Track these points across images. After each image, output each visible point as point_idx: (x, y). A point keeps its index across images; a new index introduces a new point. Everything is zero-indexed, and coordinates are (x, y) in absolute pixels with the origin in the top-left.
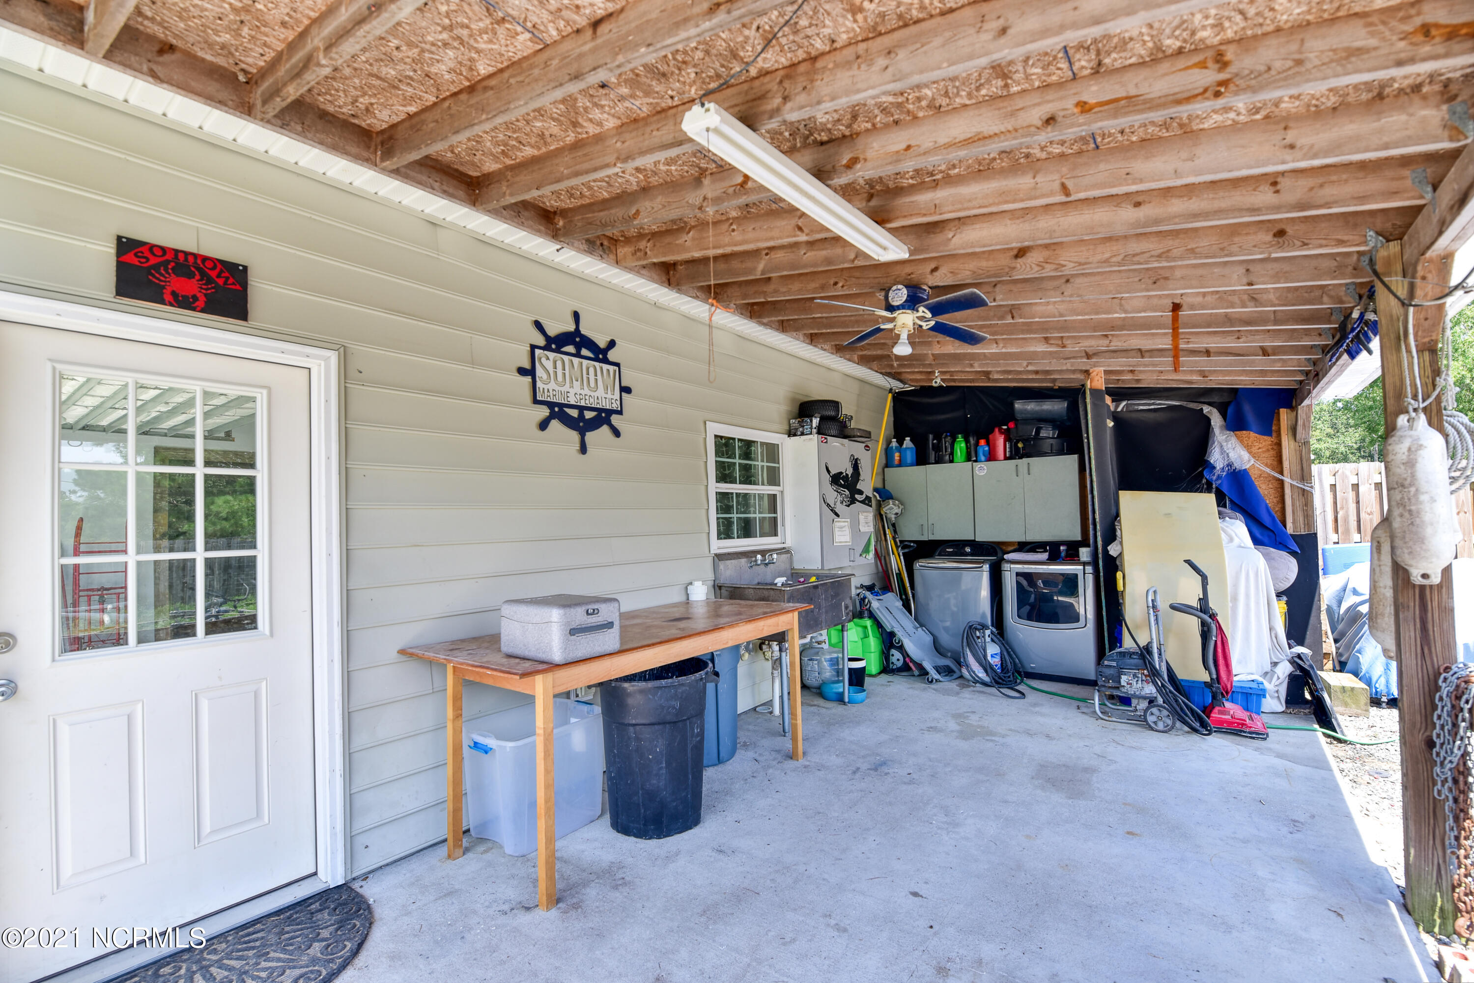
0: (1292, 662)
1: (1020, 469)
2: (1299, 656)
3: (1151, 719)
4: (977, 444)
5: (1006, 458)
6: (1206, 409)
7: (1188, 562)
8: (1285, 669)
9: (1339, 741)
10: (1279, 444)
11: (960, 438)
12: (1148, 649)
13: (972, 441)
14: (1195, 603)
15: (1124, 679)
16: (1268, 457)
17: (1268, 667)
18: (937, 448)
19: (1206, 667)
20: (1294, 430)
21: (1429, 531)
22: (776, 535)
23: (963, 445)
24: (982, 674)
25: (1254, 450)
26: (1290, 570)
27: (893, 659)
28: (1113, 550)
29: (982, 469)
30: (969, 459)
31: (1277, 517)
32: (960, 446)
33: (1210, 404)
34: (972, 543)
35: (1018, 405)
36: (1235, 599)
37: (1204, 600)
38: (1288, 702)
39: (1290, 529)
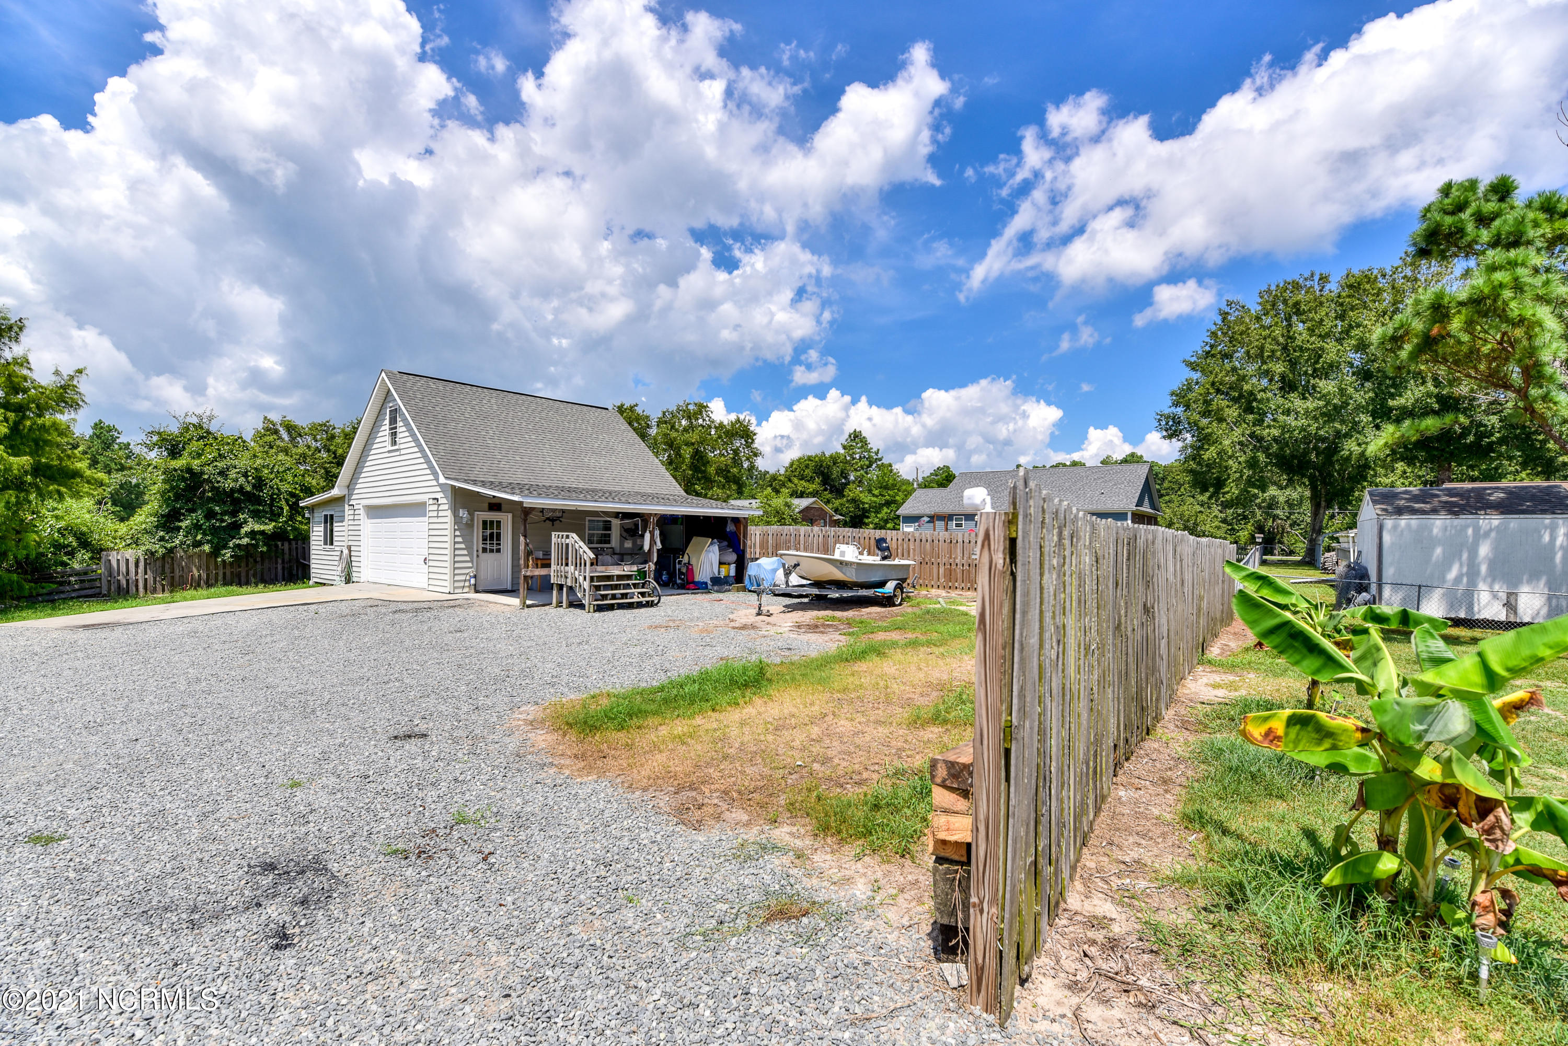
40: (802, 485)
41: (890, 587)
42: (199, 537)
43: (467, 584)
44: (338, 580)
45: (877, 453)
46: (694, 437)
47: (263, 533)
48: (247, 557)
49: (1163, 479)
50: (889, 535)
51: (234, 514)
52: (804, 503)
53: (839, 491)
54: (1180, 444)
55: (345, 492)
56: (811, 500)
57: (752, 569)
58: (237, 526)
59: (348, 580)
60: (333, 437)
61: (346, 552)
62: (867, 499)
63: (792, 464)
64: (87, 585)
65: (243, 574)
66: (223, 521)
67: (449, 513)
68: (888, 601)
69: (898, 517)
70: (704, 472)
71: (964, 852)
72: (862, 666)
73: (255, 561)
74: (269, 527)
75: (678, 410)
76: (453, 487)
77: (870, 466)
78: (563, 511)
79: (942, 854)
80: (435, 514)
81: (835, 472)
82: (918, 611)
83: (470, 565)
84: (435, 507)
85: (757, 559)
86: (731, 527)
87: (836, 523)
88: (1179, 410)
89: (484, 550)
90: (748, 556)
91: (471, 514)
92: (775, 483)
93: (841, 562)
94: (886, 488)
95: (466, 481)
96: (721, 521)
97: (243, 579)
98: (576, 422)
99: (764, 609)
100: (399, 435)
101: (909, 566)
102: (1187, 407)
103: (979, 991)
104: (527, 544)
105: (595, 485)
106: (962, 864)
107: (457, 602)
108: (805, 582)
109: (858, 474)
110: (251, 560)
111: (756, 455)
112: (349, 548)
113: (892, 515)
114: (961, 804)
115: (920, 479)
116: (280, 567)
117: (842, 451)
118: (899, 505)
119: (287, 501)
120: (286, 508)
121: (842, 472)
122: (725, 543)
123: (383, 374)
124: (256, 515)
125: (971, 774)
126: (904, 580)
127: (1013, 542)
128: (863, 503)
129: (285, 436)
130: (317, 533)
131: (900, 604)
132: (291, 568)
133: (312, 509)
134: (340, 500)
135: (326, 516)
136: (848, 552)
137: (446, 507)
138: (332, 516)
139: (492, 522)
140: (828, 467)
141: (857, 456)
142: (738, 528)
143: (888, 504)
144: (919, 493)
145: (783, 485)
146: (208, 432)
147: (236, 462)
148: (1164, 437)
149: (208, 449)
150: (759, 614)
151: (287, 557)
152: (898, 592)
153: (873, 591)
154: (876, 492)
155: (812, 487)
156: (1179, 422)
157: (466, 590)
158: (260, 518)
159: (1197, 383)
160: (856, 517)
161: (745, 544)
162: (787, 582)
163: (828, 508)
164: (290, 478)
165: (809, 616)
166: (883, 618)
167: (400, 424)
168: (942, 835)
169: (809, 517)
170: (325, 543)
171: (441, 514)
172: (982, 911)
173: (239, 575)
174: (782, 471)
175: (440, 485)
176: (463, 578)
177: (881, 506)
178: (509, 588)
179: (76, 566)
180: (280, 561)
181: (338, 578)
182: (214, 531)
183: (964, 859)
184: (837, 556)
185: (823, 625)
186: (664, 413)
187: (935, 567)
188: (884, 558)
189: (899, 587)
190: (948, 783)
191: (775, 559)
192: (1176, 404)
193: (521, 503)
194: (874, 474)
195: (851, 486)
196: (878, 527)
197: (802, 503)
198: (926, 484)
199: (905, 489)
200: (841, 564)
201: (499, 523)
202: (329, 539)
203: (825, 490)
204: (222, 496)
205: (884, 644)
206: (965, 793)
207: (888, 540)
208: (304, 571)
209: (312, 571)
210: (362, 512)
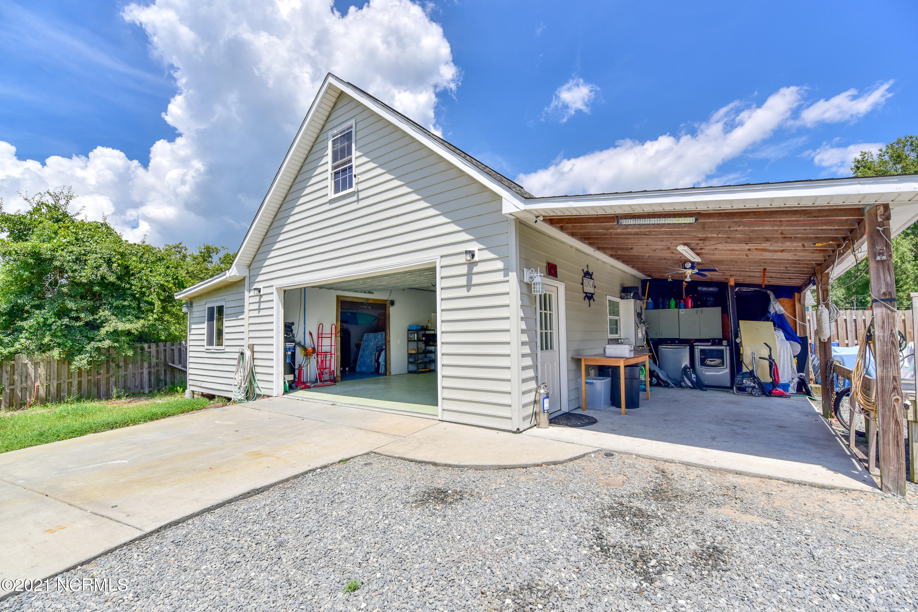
0: (799, 378)
1: (698, 312)
2: (801, 376)
3: (753, 393)
4: (680, 302)
5: (692, 308)
6: (769, 292)
7: (765, 343)
8: (796, 380)
9: (813, 400)
10: (795, 305)
11: (673, 299)
12: (753, 371)
13: (678, 300)
14: (767, 357)
15: (744, 381)
16: (790, 310)
17: (791, 380)
18: (663, 303)
19: (771, 377)
20: (800, 300)
21: (824, 330)
22: (617, 333)
23: (674, 302)
24: (690, 384)
25: (786, 307)
26: (798, 348)
27: (653, 381)
28: (738, 341)
29: (682, 311)
30: (676, 307)
31: (794, 330)
32: (673, 302)
33: (770, 290)
34: (678, 339)
35: (699, 288)
36: (780, 356)
37: (770, 356)
38: (797, 391)
39: (798, 335)
42: (46, 340)
44: (235, 391)
47: (129, 333)
48: (108, 362)
51: (93, 311)
55: (246, 273)
58: (94, 326)
59: (251, 392)
61: (248, 353)
66: (78, 319)
67: (507, 275)
73: (118, 366)
74: (135, 326)
83: (533, 373)
86: (776, 308)
100: (356, 171)
110: (113, 365)
112: (251, 347)
116: (146, 372)
119: (158, 294)
120: (158, 304)
124: (120, 312)
130: (197, 332)
133: (190, 302)
134: (237, 285)
135: (212, 309)
138: (222, 308)
146: (65, 215)
149: (62, 232)
158: (125, 315)
164: (161, 270)
167: (356, 154)
170: (210, 343)
180: (146, 365)
181: (235, 389)
182: (67, 331)
201: (550, 297)
202: (216, 337)
204: (76, 288)
208: (178, 376)
209: (189, 377)
210: (275, 297)
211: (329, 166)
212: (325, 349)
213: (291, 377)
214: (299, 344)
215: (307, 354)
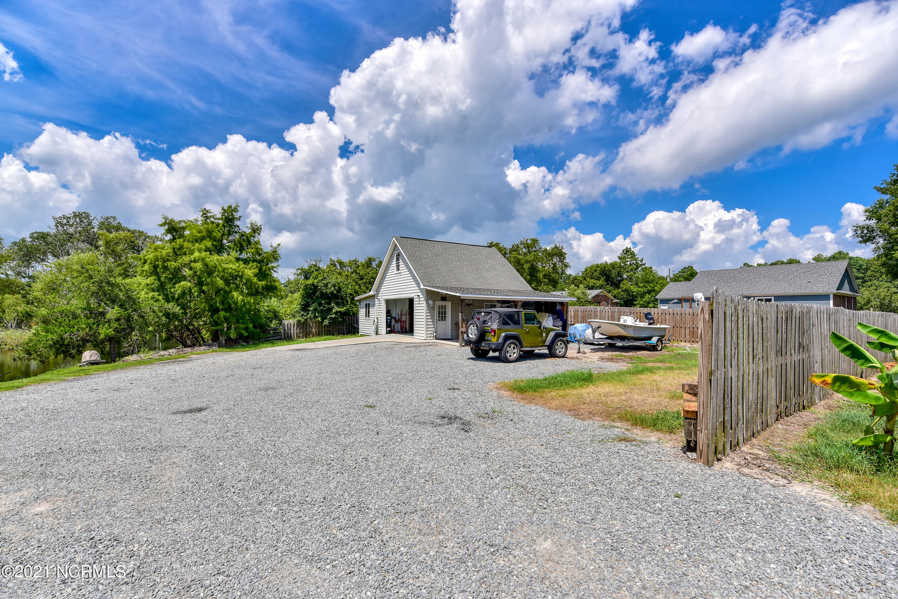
40: (592, 282)
41: (654, 340)
42: (316, 314)
43: (432, 335)
44: (373, 334)
45: (641, 261)
46: (530, 257)
47: (340, 312)
48: (334, 323)
49: (867, 269)
50: (653, 311)
51: (329, 303)
52: (595, 292)
53: (616, 285)
54: (874, 246)
55: (375, 293)
56: (598, 291)
57: (571, 330)
58: (330, 309)
59: (377, 333)
60: (358, 266)
61: (376, 320)
62: (634, 289)
63: (586, 270)
64: (276, 334)
65: (332, 331)
66: (325, 307)
67: (425, 302)
68: (653, 348)
69: (657, 300)
70: (536, 277)
71: (695, 415)
72: (642, 376)
73: (336, 325)
74: (343, 309)
75: (521, 244)
76: (427, 290)
77: (637, 268)
78: (474, 300)
79: (687, 417)
80: (418, 302)
81: (614, 273)
82: (672, 353)
83: (433, 326)
84: (418, 300)
85: (573, 324)
86: (559, 307)
87: (616, 304)
88: (873, 222)
89: (439, 320)
90: (569, 323)
91: (434, 302)
92: (575, 282)
93: (625, 326)
94: (648, 282)
95: (433, 287)
96: (554, 304)
97: (332, 333)
98: (477, 255)
99: (581, 350)
100: (401, 266)
101: (666, 328)
102: (879, 219)
103: (701, 458)
104: (462, 317)
105: (489, 287)
106: (694, 419)
107: (430, 344)
108: (602, 337)
109: (629, 274)
111: (566, 266)
112: (377, 318)
113: (653, 299)
114: (694, 398)
115: (672, 276)
117: (619, 261)
118: (657, 293)
119: (349, 297)
120: (349, 301)
121: (618, 274)
122: (556, 316)
123: (394, 238)
124: (338, 304)
125: (697, 388)
126: (663, 337)
127: (712, 311)
128: (633, 292)
129: (339, 267)
130: (362, 312)
131: (661, 350)
132: (349, 328)
133: (360, 301)
134: (373, 297)
135: (366, 304)
136: (629, 320)
137: (423, 299)
138: (369, 304)
139: (442, 306)
140: (609, 271)
141: (628, 263)
142: (563, 308)
143: (649, 292)
144: (671, 284)
145: (581, 282)
146: (319, 268)
147: (330, 280)
148: (860, 242)
149: (319, 275)
150: (578, 352)
151: (348, 323)
152: (659, 343)
153: (643, 342)
154: (641, 285)
155: (598, 283)
156: (873, 231)
157: (432, 338)
159: (887, 202)
160: (628, 300)
161: (567, 316)
162: (594, 337)
163: (609, 295)
164: (350, 287)
165: (607, 354)
166: (650, 356)
167: (401, 261)
168: (687, 409)
169: (597, 300)
170: (366, 317)
171: (420, 302)
172: (702, 432)
173: (330, 331)
174: (580, 274)
175: (420, 289)
176: (430, 332)
177: (645, 293)
178: (450, 338)
179: (272, 326)
181: (372, 333)
182: (322, 312)
183: (695, 418)
184: (622, 322)
185: (616, 359)
186: (513, 246)
187: (683, 329)
188: (650, 324)
189: (660, 340)
190: (689, 391)
191: (584, 324)
192: (869, 218)
193: (460, 297)
194: (639, 274)
195: (624, 282)
196: (642, 306)
197: (592, 293)
198: (676, 279)
199: (663, 282)
200: (625, 327)
201: (445, 306)
202: (368, 314)
203: (608, 284)
204: (324, 296)
205: (653, 368)
206: (695, 395)
207: (652, 313)
208: (356, 330)
209: (360, 329)
210: (383, 302)
211: (395, 263)
212: (403, 320)
213: (389, 329)
214: (393, 318)
215: (396, 321)
